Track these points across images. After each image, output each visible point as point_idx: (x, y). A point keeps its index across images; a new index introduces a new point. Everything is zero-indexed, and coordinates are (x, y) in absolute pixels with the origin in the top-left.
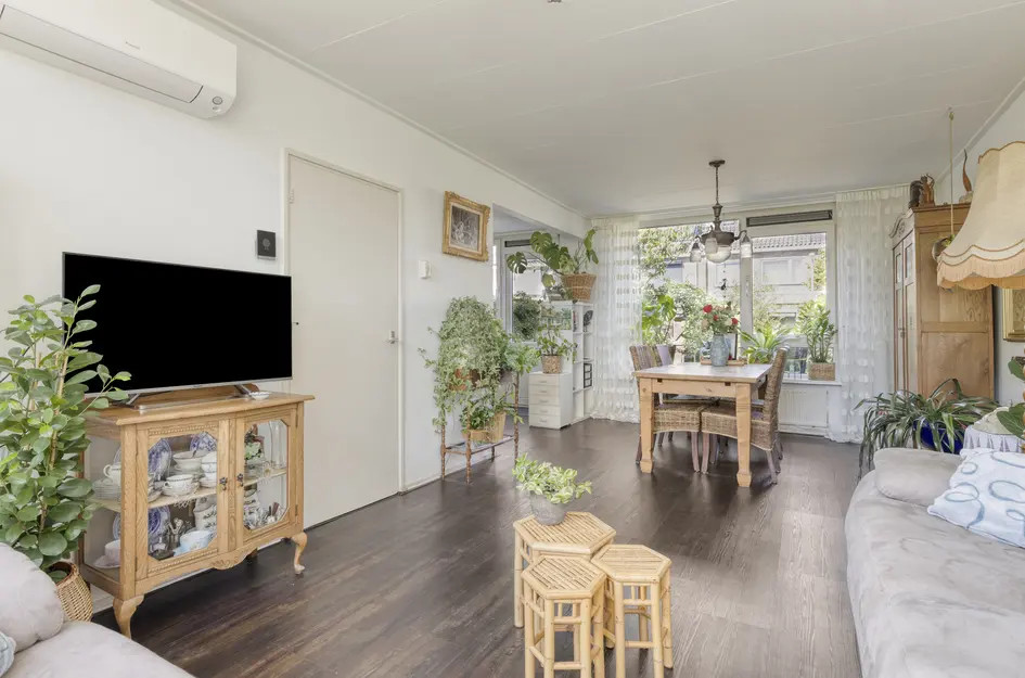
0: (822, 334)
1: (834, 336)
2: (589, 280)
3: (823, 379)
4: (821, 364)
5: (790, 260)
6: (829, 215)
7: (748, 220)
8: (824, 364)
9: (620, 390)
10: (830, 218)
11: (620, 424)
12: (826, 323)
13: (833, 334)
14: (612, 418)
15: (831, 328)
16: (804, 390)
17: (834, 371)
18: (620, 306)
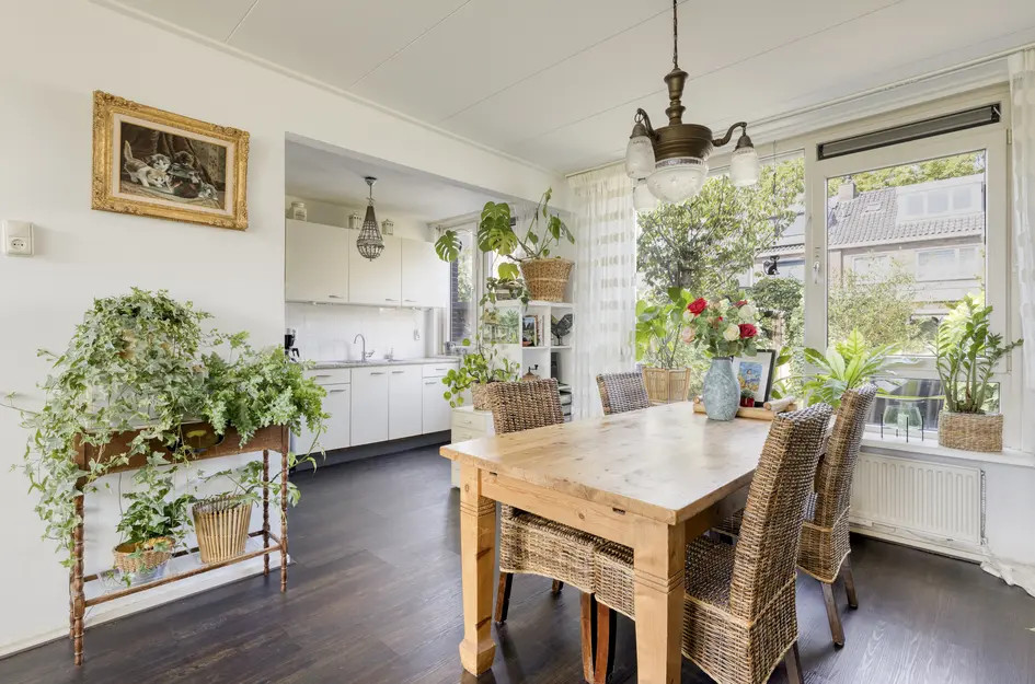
0: (972, 355)
1: (1002, 361)
3: (972, 447)
4: (967, 417)
6: (993, 114)
7: (821, 146)
8: (974, 418)
10: (995, 118)
12: (983, 332)
13: (999, 354)
15: (994, 341)
16: (926, 466)
17: (999, 432)
18: (604, 306)
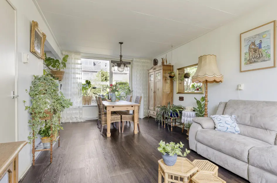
2: (62, 73)
5: (90, 73)
6: (130, 63)
7: (112, 61)
9: (74, 112)
11: (74, 123)
13: (131, 92)
14: (71, 121)
18: (74, 83)
